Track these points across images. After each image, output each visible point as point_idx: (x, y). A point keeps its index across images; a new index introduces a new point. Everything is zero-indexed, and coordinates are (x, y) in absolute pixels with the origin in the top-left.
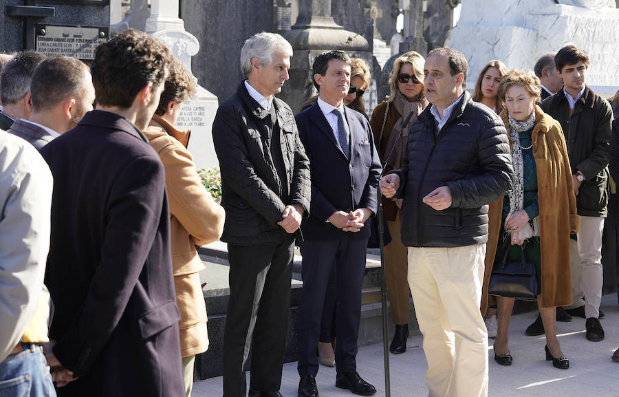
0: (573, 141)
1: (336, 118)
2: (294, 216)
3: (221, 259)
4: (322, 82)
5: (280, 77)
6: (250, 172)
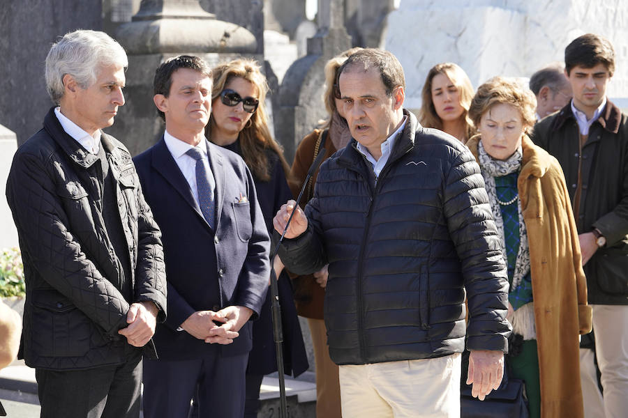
0: (585, 187)
3: (25, 394)
4: (166, 107)
5: (111, 102)
6: (75, 250)
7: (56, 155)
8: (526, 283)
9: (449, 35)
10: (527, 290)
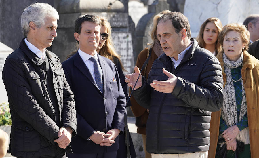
4: (79, 38)
5: (51, 35)
6: (34, 103)
7: (25, 60)
8: (245, 118)
9: (214, 3)
10: (246, 121)
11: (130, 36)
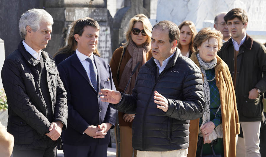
1: (88, 63)
2: (57, 129)
5: (45, 38)
6: (27, 101)
7: (22, 60)
9: (184, 1)
11: (109, 29)
